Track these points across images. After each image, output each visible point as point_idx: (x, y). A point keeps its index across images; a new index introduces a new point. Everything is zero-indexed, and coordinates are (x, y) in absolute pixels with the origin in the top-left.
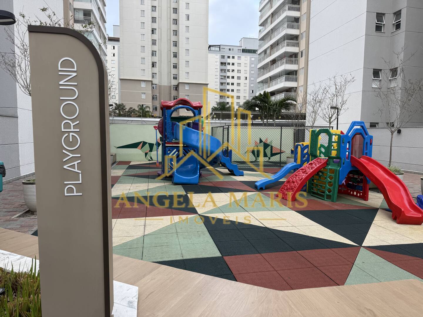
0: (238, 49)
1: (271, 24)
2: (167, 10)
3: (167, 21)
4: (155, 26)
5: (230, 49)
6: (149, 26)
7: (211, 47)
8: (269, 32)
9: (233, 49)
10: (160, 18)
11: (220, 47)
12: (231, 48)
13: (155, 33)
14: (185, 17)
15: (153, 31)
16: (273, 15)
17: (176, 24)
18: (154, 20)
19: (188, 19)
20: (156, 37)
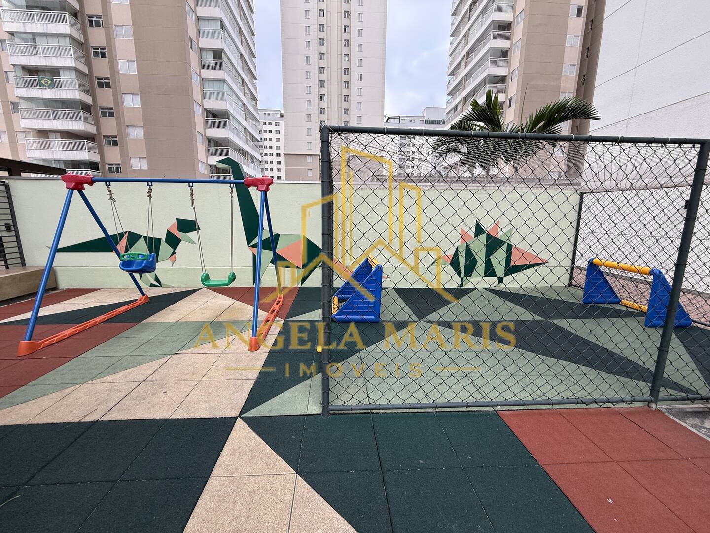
0: (420, 121)
1: (466, 67)
2: (338, 71)
3: (338, 85)
4: (324, 91)
5: (411, 121)
6: (316, 91)
7: (390, 120)
8: (462, 79)
9: (414, 120)
10: (329, 82)
11: (399, 119)
12: (412, 119)
13: (324, 100)
14: (357, 77)
15: (321, 97)
16: (468, 54)
17: (348, 88)
18: (322, 83)
19: (361, 80)
20: (324, 104)
